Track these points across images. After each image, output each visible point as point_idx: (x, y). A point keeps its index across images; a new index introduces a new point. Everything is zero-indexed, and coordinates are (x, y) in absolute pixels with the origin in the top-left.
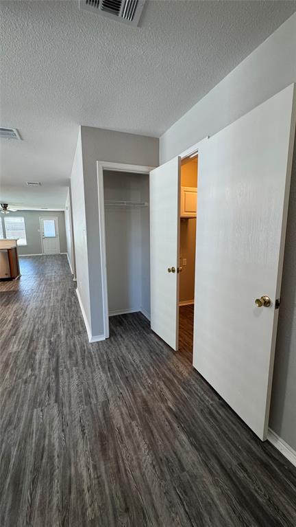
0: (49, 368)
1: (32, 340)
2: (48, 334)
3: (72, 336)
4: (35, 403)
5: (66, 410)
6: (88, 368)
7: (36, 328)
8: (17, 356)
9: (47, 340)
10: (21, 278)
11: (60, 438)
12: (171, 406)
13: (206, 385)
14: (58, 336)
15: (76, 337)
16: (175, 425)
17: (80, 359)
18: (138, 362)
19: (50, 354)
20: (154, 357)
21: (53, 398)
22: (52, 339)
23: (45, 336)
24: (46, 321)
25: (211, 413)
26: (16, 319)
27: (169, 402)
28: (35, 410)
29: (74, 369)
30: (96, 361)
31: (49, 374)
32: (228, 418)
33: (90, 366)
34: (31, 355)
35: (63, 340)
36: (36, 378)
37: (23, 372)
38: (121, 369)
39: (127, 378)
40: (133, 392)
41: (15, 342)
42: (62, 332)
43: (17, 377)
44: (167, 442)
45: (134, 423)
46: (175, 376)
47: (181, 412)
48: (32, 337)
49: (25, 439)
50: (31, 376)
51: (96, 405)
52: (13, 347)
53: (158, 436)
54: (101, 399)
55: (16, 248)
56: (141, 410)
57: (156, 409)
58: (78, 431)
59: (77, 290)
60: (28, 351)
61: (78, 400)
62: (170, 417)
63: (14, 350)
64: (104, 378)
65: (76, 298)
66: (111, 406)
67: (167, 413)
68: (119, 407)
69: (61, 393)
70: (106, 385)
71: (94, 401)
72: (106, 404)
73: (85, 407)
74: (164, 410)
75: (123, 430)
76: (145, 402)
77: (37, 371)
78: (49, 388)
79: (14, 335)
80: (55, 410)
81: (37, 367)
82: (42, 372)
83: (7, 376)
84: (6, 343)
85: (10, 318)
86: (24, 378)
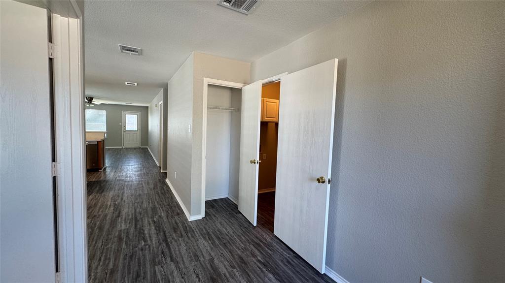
0: (159, 240)
1: (136, 221)
2: (150, 216)
3: (172, 217)
4: (154, 263)
5: (182, 266)
6: (192, 239)
7: (138, 210)
8: (127, 233)
9: (150, 220)
10: (107, 169)
12: (260, 259)
14: (160, 216)
15: (176, 218)
16: (264, 270)
17: (183, 233)
18: (231, 233)
19: (157, 230)
21: (169, 259)
22: (155, 219)
23: (148, 217)
24: (145, 205)
25: (288, 262)
27: (258, 257)
28: (156, 267)
29: (180, 239)
30: (197, 233)
31: (160, 244)
33: (193, 237)
34: (140, 233)
35: (165, 219)
36: (149, 246)
37: (137, 243)
38: (218, 238)
39: (224, 243)
40: (230, 252)
41: (121, 222)
42: (163, 214)
43: (132, 246)
44: (260, 279)
45: (235, 270)
46: (261, 241)
47: (268, 262)
48: (136, 218)
50: (145, 245)
51: (204, 261)
52: (121, 226)
53: (253, 276)
54: (207, 257)
55: (103, 141)
56: (239, 262)
57: (249, 262)
59: (167, 180)
60: (136, 228)
61: (189, 259)
62: (259, 265)
64: (206, 244)
66: (216, 261)
67: (258, 263)
68: (222, 262)
69: (174, 256)
70: (209, 249)
71: (202, 259)
72: (212, 260)
73: (196, 263)
74: (255, 261)
75: (227, 275)
76: (240, 258)
77: (149, 242)
78: (163, 253)
79: (119, 216)
80: (173, 266)
81: (148, 239)
82: (154, 242)
83: (124, 246)
84: (113, 223)
85: (109, 204)
86: (140, 247)
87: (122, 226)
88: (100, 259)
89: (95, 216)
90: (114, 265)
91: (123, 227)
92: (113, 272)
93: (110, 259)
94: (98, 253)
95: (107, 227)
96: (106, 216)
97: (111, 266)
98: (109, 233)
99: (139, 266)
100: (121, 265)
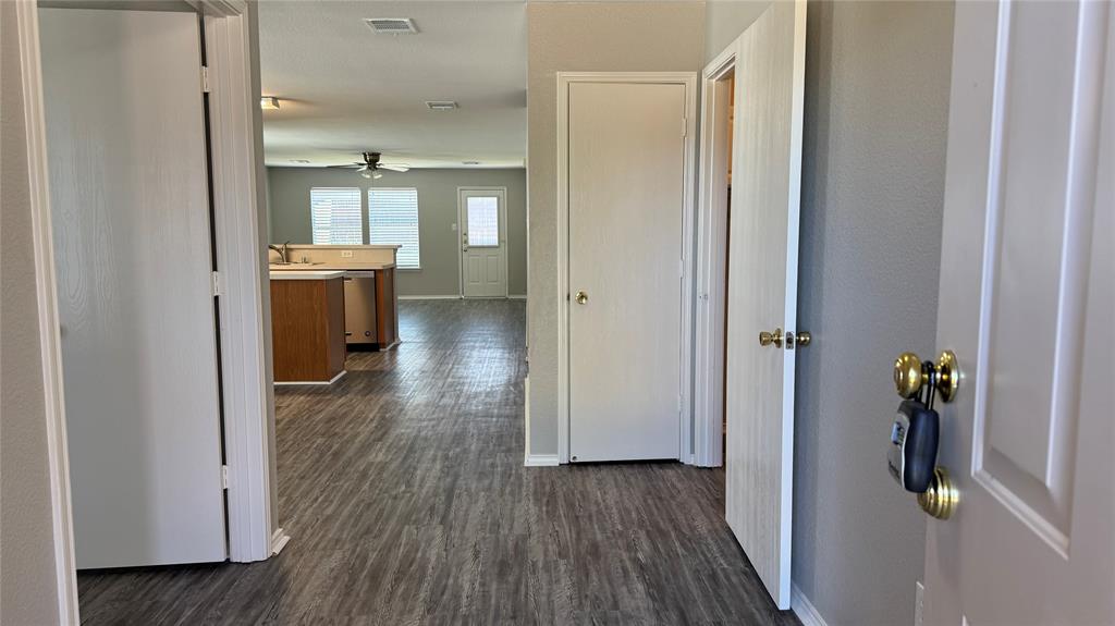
0: (437, 487)
3: (492, 454)
4: (406, 519)
5: (455, 534)
6: (508, 497)
7: (423, 434)
8: (383, 467)
9: (440, 454)
10: (401, 348)
11: (439, 556)
12: (642, 557)
13: (734, 547)
14: (465, 451)
15: (500, 456)
16: (634, 574)
17: (497, 484)
18: (611, 501)
19: (443, 472)
20: (650, 501)
21: (437, 520)
22: (450, 453)
25: (713, 577)
26: (383, 418)
27: (640, 554)
28: (407, 527)
29: (482, 494)
30: (529, 485)
31: (436, 495)
32: (744, 586)
34: (407, 474)
35: (471, 456)
36: (413, 495)
37: (392, 486)
38: (570, 506)
39: (577, 517)
40: (578, 534)
41: (380, 450)
42: (473, 447)
43: (380, 490)
45: (562, 562)
49: (389, 548)
50: (404, 492)
51: (506, 537)
52: (376, 456)
54: (518, 529)
55: (392, 269)
58: (469, 554)
59: (527, 380)
60: (403, 462)
61: (479, 527)
62: (629, 566)
63: (379, 459)
64: (533, 510)
65: (522, 393)
66: (533, 541)
67: (628, 562)
68: (545, 543)
69: (452, 515)
70: (533, 518)
71: (504, 531)
72: (525, 538)
73: (488, 535)
75: (540, 565)
77: (415, 489)
78: (432, 509)
79: (380, 440)
80: (439, 531)
81: (417, 484)
82: (424, 491)
83: (366, 487)
84: (365, 449)
85: (371, 416)
86: (394, 493)
87: (378, 456)
88: (316, 499)
89: (336, 434)
90: (334, 512)
91: (381, 457)
92: (328, 519)
93: (332, 502)
94: (317, 492)
95: (350, 453)
96: (357, 435)
97: (329, 511)
98: (349, 463)
99: (377, 520)
100: (346, 513)
